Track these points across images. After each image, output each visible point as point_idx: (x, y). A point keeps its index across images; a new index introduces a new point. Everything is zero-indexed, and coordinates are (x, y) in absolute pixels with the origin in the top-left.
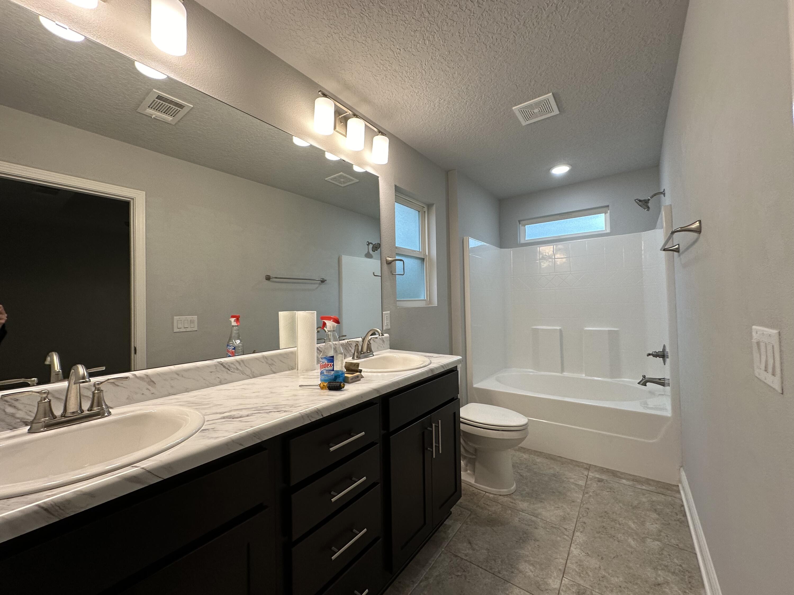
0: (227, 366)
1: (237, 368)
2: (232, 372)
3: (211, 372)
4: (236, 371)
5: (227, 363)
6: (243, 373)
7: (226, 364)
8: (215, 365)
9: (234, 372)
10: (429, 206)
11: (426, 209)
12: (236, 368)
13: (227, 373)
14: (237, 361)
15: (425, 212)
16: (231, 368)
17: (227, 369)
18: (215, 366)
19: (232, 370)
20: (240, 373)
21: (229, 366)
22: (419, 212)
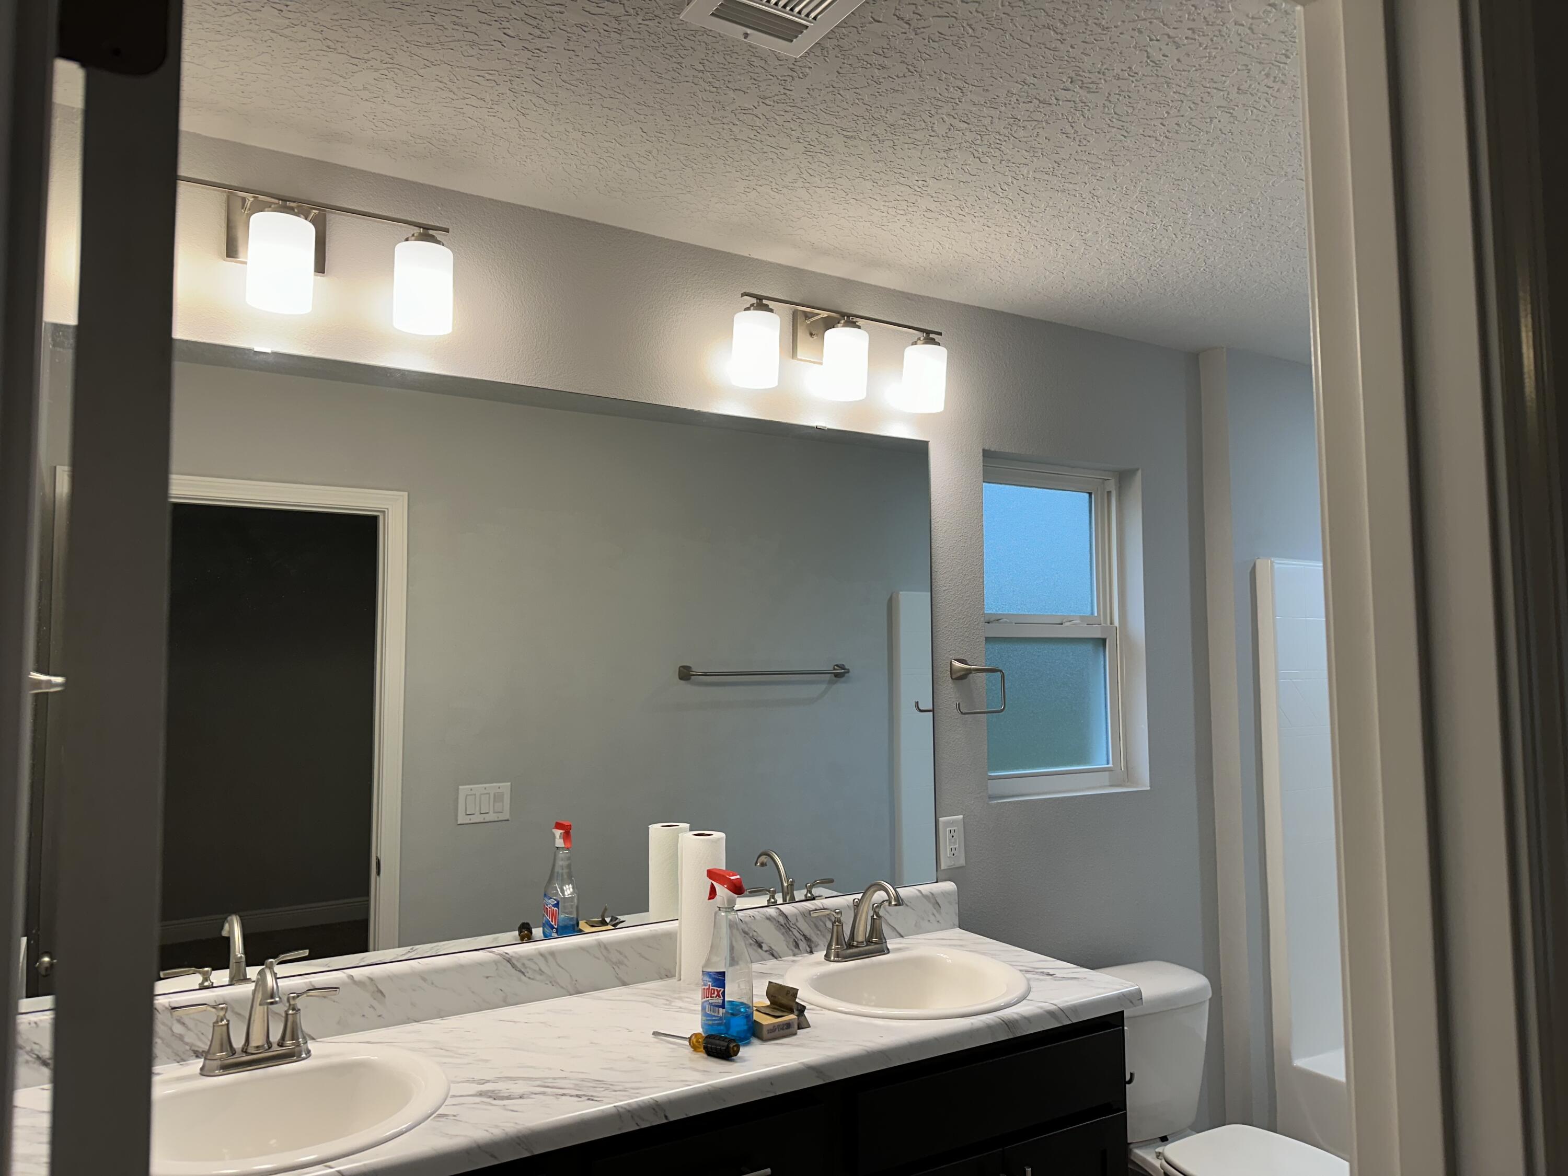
0: (519, 965)
1: (540, 970)
2: (529, 978)
3: (487, 977)
4: (538, 977)
5: (520, 958)
6: (553, 982)
7: (518, 959)
8: (496, 962)
9: (533, 979)
10: (1123, 478)
11: (1112, 485)
12: (538, 969)
13: (520, 980)
14: (542, 955)
15: (1109, 493)
16: (528, 970)
17: (520, 971)
18: (496, 964)
19: (530, 974)
20: (548, 982)
21: (523, 964)
22: (1090, 494)
